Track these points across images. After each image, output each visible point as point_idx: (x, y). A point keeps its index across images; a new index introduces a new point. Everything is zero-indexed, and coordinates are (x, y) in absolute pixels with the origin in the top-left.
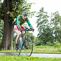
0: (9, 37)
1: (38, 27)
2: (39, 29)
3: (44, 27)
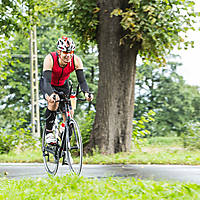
0: (118, 106)
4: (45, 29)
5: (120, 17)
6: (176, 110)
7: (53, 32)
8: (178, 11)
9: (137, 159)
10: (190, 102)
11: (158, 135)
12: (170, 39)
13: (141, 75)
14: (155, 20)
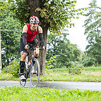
1: (88, 34)
2: (88, 37)
3: (97, 33)
4: (4, 17)
5: (40, 12)
6: (66, 56)
7: (8, 19)
8: (67, 9)
9: (47, 79)
10: (72, 52)
11: (57, 67)
12: (63, 22)
13: (49, 39)
14: (56, 13)
